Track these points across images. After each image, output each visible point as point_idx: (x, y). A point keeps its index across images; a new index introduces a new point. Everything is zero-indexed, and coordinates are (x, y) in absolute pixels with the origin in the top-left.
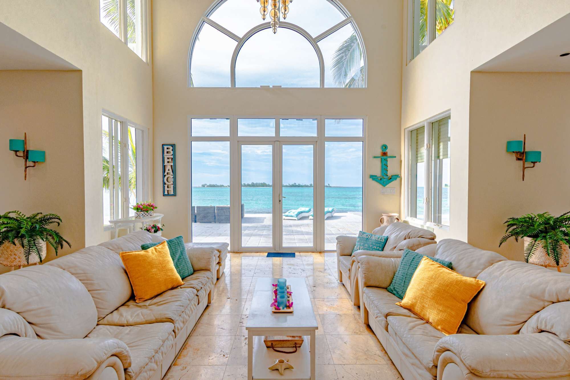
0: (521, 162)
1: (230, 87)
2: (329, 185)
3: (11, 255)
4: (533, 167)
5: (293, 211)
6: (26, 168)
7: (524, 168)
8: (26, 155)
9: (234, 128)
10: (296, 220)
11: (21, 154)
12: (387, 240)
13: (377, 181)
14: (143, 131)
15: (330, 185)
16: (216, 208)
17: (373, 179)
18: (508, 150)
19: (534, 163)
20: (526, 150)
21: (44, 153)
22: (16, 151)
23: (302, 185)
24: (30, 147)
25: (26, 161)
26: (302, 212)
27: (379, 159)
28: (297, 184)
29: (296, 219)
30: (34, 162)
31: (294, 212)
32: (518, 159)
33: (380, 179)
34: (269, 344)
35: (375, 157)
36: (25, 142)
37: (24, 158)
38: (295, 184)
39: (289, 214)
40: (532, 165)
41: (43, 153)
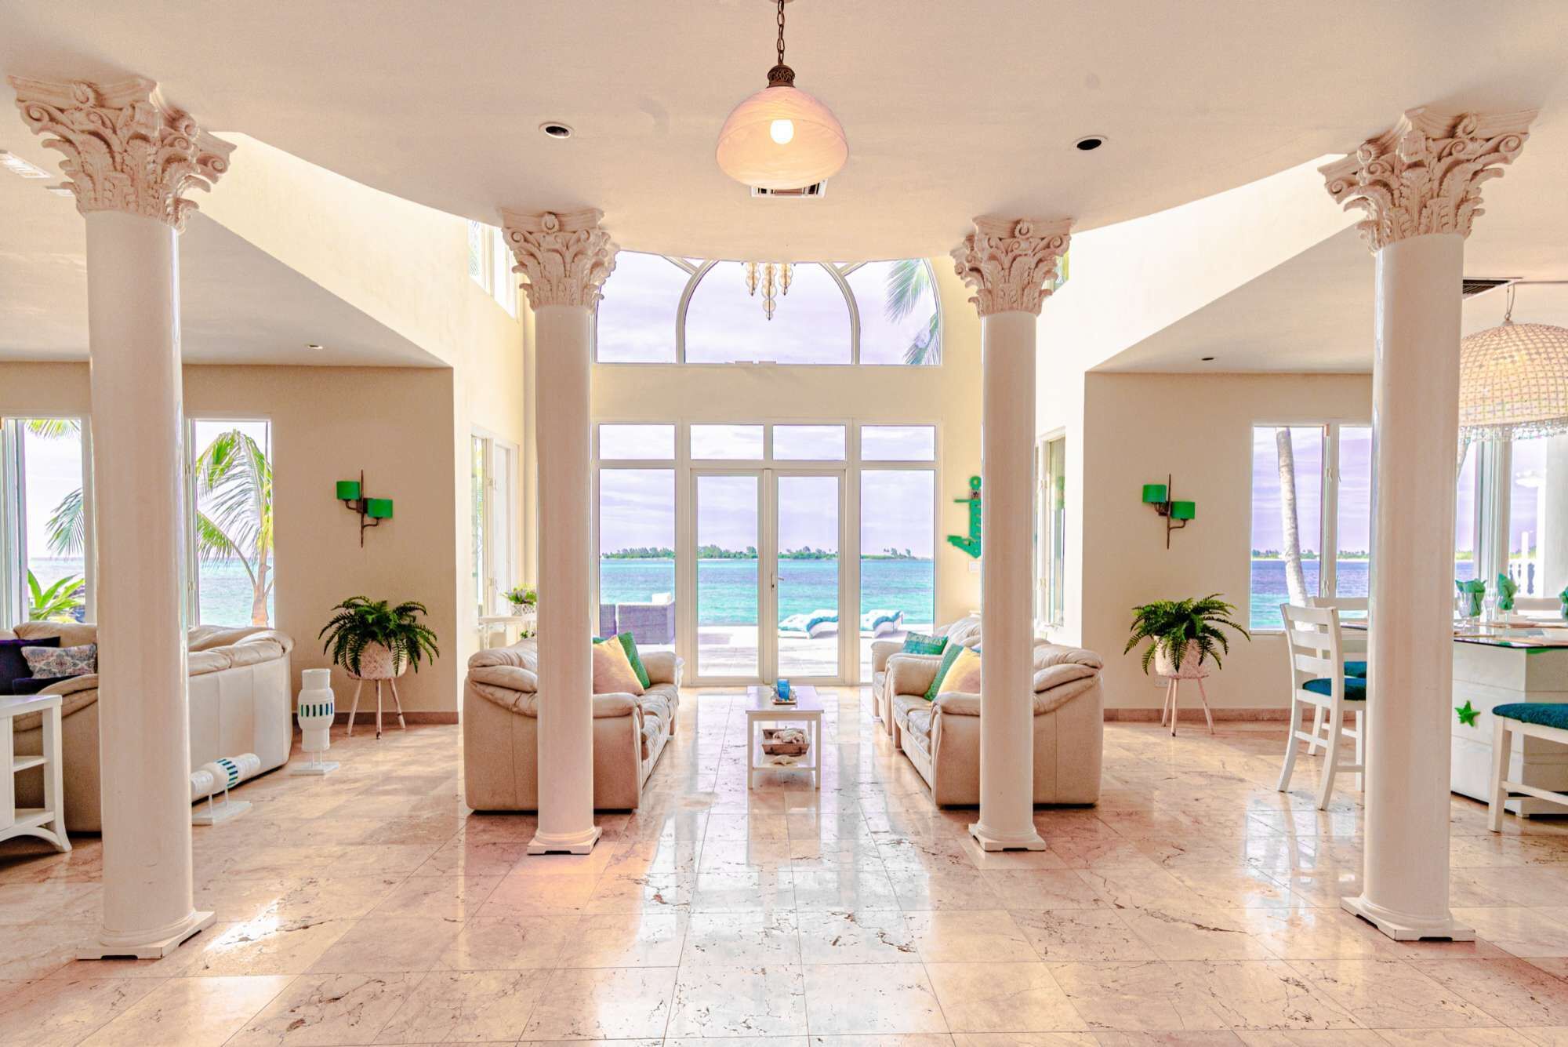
0: (1164, 519)
1: (674, 361)
2: (909, 552)
3: (370, 662)
4: (1183, 527)
5: (800, 616)
6: (363, 527)
7: (1169, 529)
8: (363, 506)
9: (682, 441)
10: (806, 638)
11: (353, 505)
12: (945, 642)
13: (961, 547)
14: (508, 451)
15: (912, 554)
16: (617, 610)
17: (955, 544)
18: (1145, 499)
19: (1185, 520)
20: (1172, 499)
21: (391, 502)
22: (347, 501)
23: (828, 552)
24: (369, 493)
25: (363, 517)
26: (822, 620)
27: (966, 505)
28: (813, 550)
29: (807, 635)
30: (378, 518)
31: (802, 620)
32: (1162, 514)
33: (967, 543)
34: (769, 749)
35: (957, 501)
36: (360, 485)
37: (358, 512)
38: (809, 550)
39: (790, 625)
40: (1181, 524)
41: (389, 504)
